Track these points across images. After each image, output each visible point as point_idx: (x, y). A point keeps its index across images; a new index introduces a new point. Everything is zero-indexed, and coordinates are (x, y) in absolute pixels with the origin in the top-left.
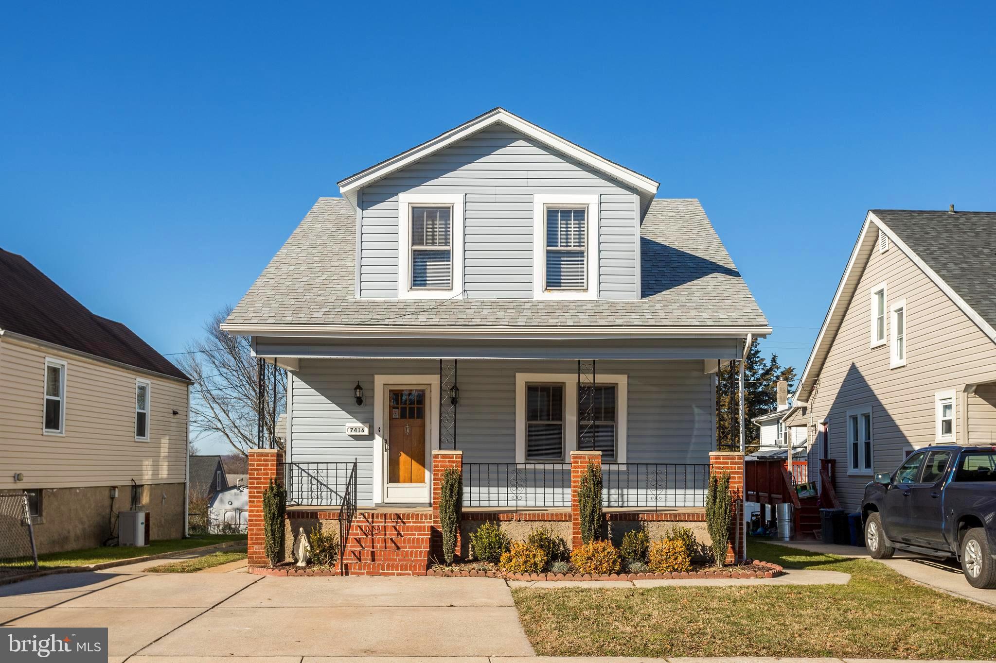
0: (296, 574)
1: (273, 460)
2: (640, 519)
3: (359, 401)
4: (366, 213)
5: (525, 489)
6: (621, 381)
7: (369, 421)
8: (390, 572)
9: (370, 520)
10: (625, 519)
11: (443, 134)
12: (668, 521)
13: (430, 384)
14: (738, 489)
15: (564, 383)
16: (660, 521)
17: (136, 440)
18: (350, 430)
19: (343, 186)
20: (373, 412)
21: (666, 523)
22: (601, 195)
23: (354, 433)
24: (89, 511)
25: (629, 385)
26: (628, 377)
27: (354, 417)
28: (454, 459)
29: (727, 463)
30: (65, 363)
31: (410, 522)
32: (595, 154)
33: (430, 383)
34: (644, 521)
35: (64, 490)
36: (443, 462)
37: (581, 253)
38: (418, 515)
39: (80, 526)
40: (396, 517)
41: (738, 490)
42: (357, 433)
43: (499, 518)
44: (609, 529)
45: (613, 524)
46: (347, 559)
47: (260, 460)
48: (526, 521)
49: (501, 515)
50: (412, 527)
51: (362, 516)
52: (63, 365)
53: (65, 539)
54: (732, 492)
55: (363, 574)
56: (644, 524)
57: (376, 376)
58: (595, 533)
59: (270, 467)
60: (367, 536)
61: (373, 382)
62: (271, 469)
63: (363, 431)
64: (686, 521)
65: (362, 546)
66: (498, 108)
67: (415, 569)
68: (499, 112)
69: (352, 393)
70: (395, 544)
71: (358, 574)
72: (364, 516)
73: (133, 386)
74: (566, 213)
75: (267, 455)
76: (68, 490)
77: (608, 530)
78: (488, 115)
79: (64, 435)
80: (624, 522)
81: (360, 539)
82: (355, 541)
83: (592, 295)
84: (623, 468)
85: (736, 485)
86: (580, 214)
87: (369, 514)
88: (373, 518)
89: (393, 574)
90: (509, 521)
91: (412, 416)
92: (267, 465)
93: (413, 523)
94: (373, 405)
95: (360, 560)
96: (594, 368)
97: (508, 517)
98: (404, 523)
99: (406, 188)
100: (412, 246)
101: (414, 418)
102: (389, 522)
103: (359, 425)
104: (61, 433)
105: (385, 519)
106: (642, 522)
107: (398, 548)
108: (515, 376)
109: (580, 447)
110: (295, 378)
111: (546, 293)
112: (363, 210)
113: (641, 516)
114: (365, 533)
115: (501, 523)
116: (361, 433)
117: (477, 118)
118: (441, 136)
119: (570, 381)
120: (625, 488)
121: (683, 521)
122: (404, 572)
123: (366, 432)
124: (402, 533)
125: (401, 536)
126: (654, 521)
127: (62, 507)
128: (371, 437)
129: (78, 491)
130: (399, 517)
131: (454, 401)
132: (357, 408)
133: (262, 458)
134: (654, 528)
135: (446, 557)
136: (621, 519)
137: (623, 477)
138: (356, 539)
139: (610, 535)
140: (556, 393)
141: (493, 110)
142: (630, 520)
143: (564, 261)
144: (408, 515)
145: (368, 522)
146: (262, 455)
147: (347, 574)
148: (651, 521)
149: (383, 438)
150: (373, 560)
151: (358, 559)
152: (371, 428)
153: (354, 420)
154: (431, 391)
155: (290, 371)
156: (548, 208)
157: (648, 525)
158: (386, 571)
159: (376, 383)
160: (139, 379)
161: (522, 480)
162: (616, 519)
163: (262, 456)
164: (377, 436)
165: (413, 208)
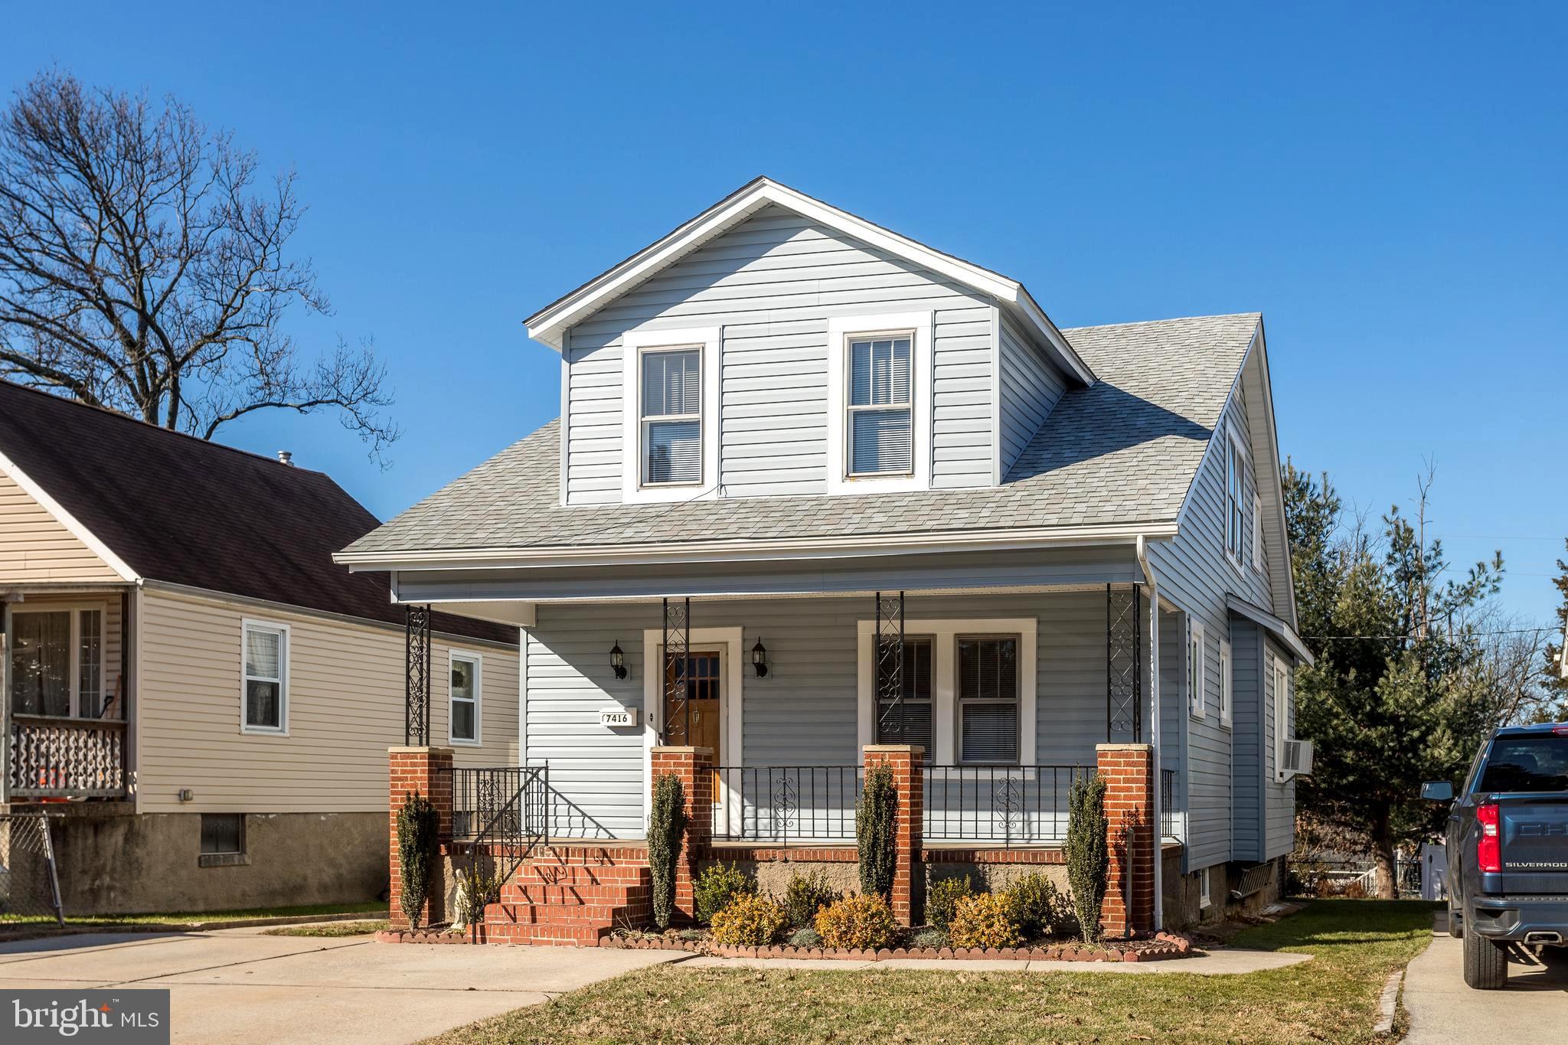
0: (413, 940)
1: (423, 764)
2: (977, 860)
3: (621, 672)
4: (577, 368)
5: (797, 810)
6: (1027, 628)
7: (636, 704)
8: (545, 939)
9: (563, 858)
10: (953, 859)
11: (677, 229)
12: (1022, 863)
13: (726, 643)
14: (1136, 808)
15: (934, 636)
16: (1009, 863)
17: (451, 744)
18: (606, 718)
19: (533, 327)
20: (642, 689)
21: (1020, 866)
22: (936, 311)
23: (612, 723)
24: (349, 848)
25: (1039, 635)
26: (1039, 622)
27: (615, 698)
28: (683, 760)
29: (1117, 764)
30: (287, 627)
31: (621, 863)
32: (914, 241)
33: (726, 640)
34: (985, 863)
35: (292, 817)
36: (666, 765)
37: (905, 413)
38: (632, 850)
39: (332, 871)
40: (601, 854)
41: (1137, 811)
42: (617, 724)
43: (753, 857)
44: (927, 876)
45: (934, 867)
46: (491, 919)
47: (405, 765)
48: (797, 862)
49: (757, 853)
50: (625, 869)
51: (551, 852)
52: (283, 631)
53: (299, 889)
54: (1127, 814)
55: (506, 941)
56: (984, 868)
57: (646, 632)
58: (877, 880)
59: (419, 775)
60: (548, 883)
61: (642, 642)
62: (421, 778)
63: (625, 719)
64: (1053, 864)
65: (529, 899)
66: (761, 178)
67: (582, 936)
68: (764, 185)
69: (606, 660)
70: (577, 895)
71: (500, 942)
72: (555, 853)
73: (445, 662)
74: (882, 346)
75: (414, 755)
76: (302, 817)
77: (925, 879)
78: (745, 191)
79: (287, 734)
80: (952, 864)
81: (526, 887)
82: (520, 891)
83: (919, 483)
84: (1031, 775)
85: (1134, 802)
86: (903, 346)
87: (561, 849)
88: (567, 856)
89: (549, 943)
90: (771, 861)
91: (703, 696)
92: (415, 772)
93: (626, 863)
94: (642, 677)
95: (514, 920)
96: (904, 608)
97: (767, 855)
98: (612, 863)
99: (634, 322)
100: (643, 416)
101: (706, 698)
102: (590, 862)
103: (620, 709)
104: (282, 731)
105: (585, 857)
106: (981, 865)
107: (582, 902)
108: (856, 626)
109: (880, 738)
110: (531, 638)
111: (848, 482)
112: (571, 364)
113: (978, 854)
114: (544, 879)
115: (758, 865)
116: (622, 724)
117: (728, 198)
118: (674, 232)
119: (945, 633)
120: (1034, 811)
121: (1048, 864)
122: (566, 940)
123: (630, 722)
124: (598, 879)
125: (598, 884)
126: (999, 863)
127: (289, 842)
128: (638, 729)
129: (323, 818)
130: (605, 854)
131: (762, 670)
132: (619, 684)
133: (409, 761)
134: (1001, 874)
135: (657, 919)
136: (945, 859)
137: (1032, 792)
138: (520, 887)
139: (928, 887)
140: (921, 651)
141: (755, 181)
142: (960, 861)
143: (883, 428)
144: (618, 850)
145: (560, 861)
146: (407, 755)
147: (484, 941)
148: (995, 863)
149: (657, 730)
150: (534, 920)
151: (512, 918)
152: (640, 716)
153: (616, 702)
154: (727, 654)
155: (523, 628)
156: (850, 340)
157: (990, 869)
158: (539, 938)
159: (646, 642)
160: (452, 651)
161: (793, 795)
162: (938, 860)
163: (408, 758)
164: (648, 729)
165: (644, 355)
